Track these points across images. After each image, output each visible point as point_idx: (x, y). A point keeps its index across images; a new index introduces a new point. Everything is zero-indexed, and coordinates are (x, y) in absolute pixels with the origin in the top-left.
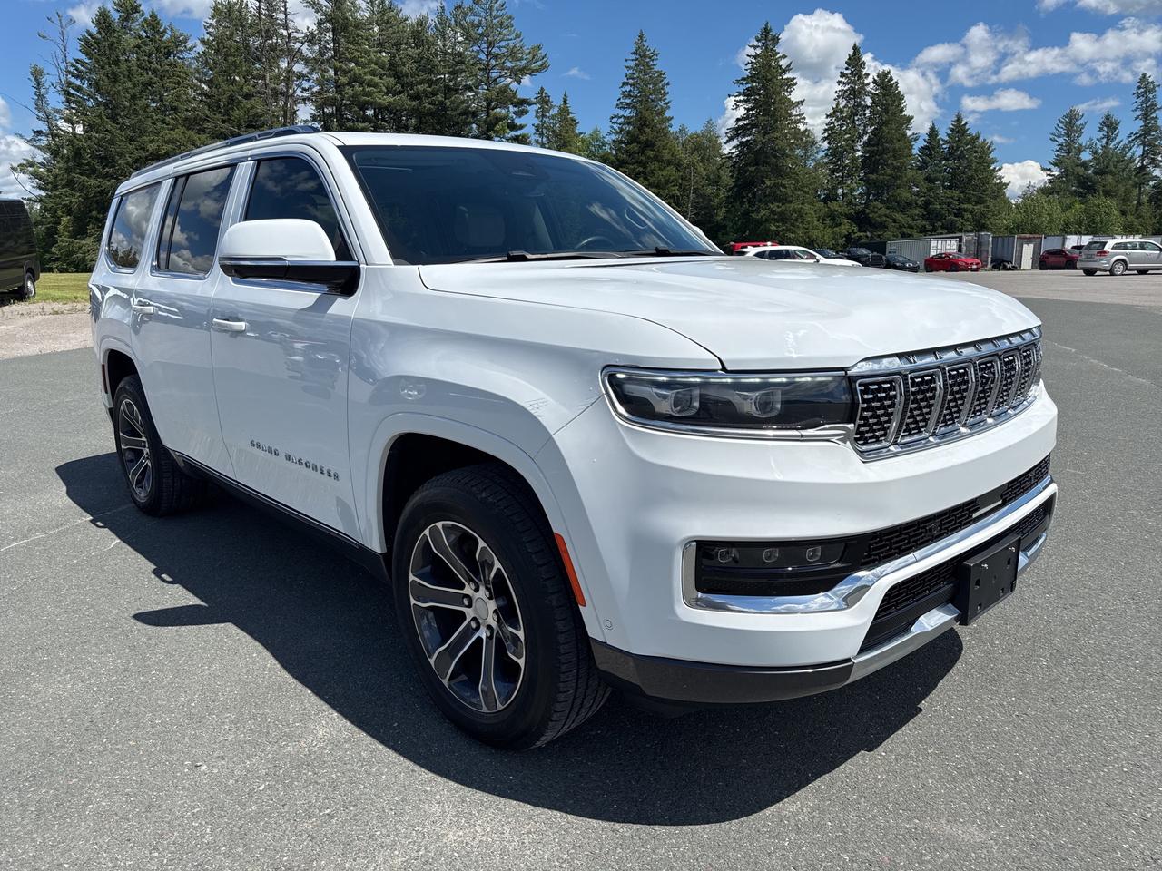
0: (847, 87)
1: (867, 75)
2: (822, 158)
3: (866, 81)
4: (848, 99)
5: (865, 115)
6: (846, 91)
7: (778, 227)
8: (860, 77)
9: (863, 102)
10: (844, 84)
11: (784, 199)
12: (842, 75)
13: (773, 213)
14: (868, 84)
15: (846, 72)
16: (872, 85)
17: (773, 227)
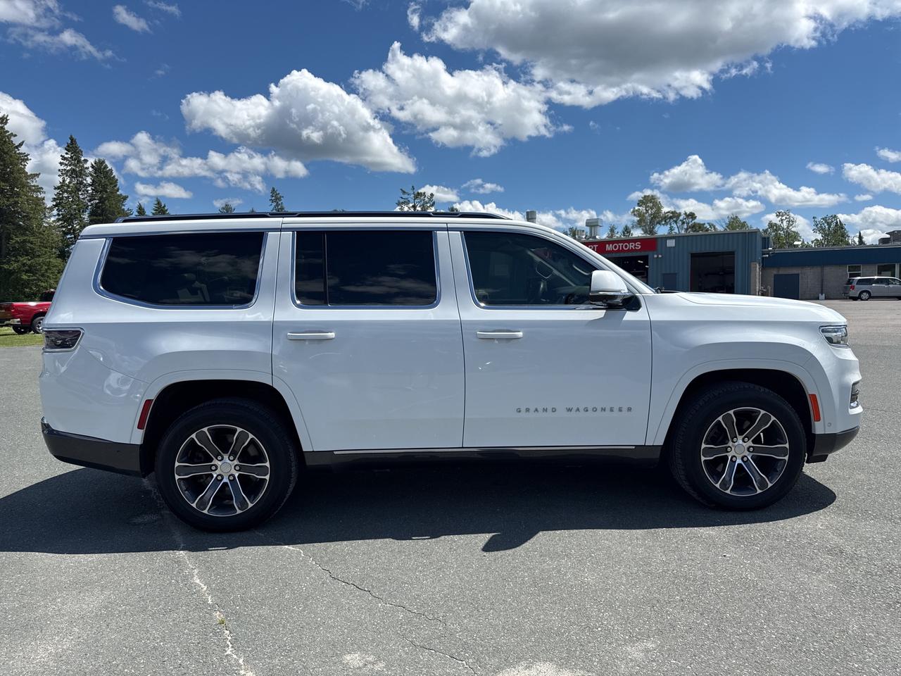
0: (69, 168)
1: (86, 161)
2: (54, 221)
3: (85, 166)
4: (71, 177)
5: (87, 191)
6: (68, 171)
7: (29, 276)
8: (79, 161)
9: (85, 182)
10: (66, 165)
11: (31, 253)
12: (63, 158)
13: (24, 265)
14: (87, 168)
15: (66, 156)
16: (91, 169)
17: (24, 277)
